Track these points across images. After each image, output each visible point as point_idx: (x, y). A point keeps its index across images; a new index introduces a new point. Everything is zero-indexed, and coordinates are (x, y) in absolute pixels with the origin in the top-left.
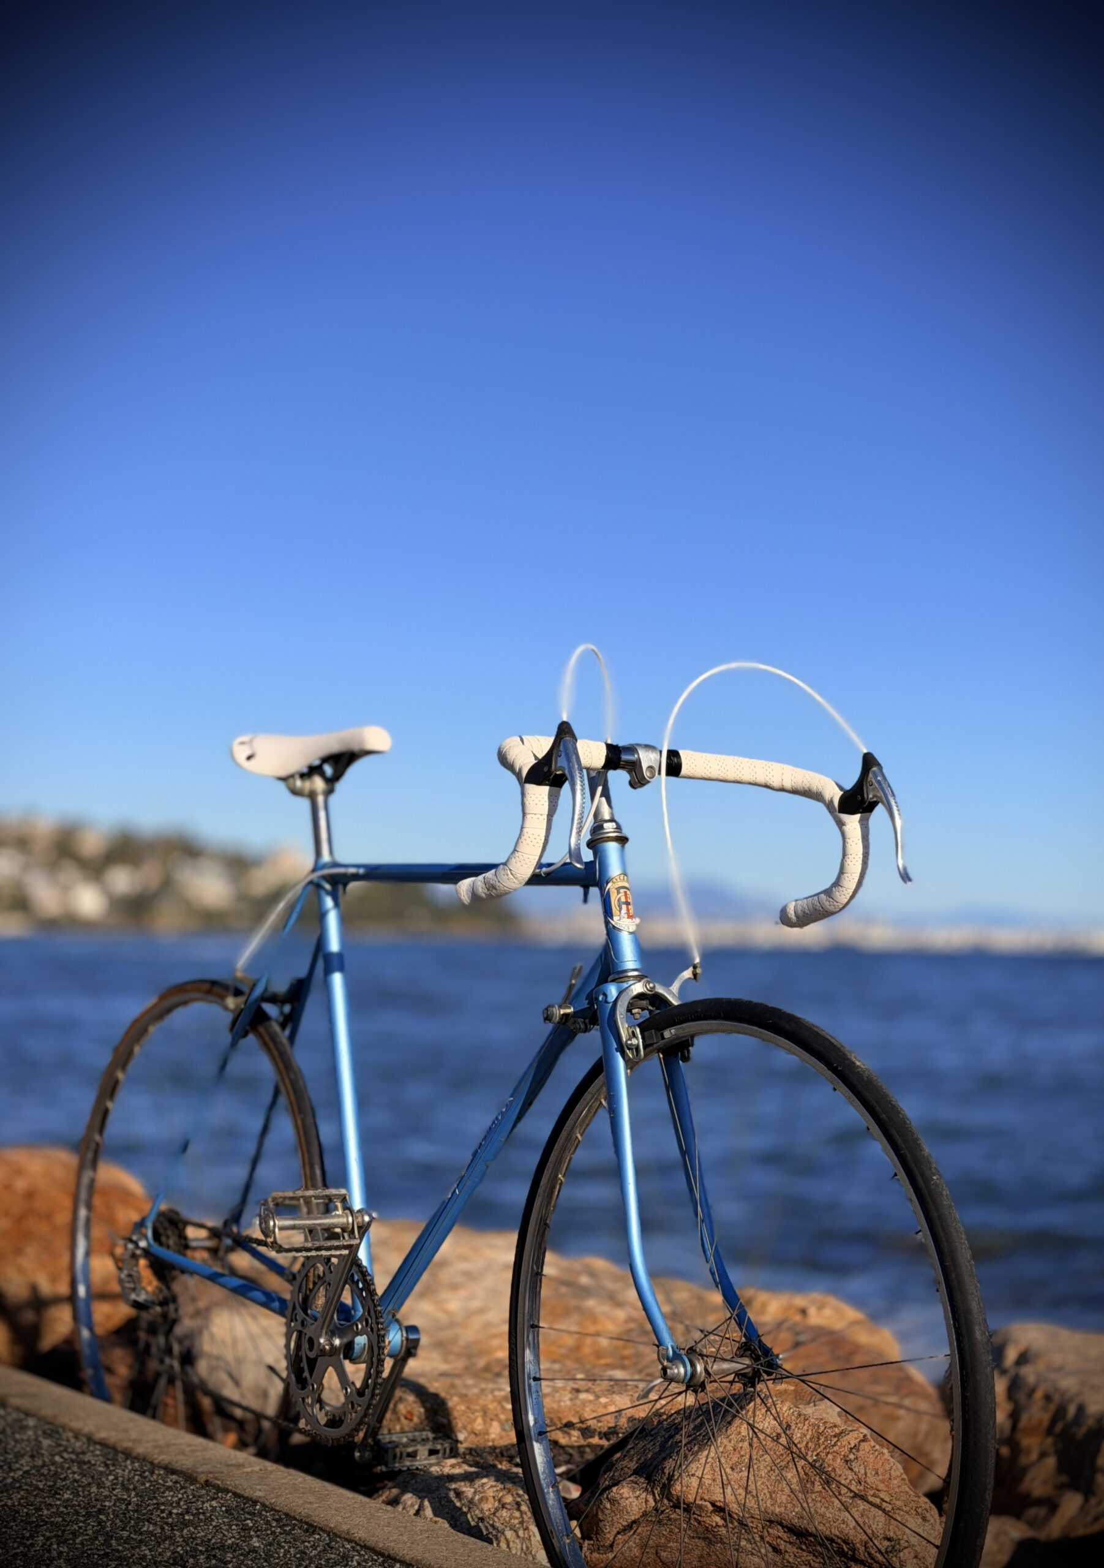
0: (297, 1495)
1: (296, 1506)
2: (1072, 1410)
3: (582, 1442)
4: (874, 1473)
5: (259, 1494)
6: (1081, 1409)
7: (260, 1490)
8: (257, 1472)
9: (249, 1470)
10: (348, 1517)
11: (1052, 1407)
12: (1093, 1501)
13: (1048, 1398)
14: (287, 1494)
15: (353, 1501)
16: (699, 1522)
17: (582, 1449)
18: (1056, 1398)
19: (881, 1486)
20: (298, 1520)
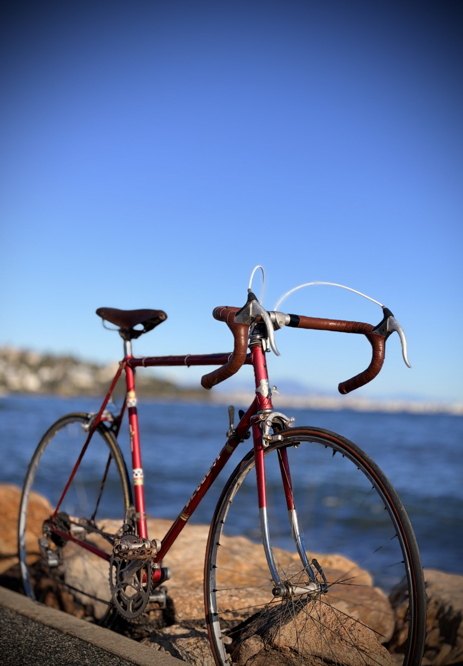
0: (107, 640)
1: (106, 645)
2: (447, 609)
3: (233, 619)
4: (362, 636)
5: (90, 639)
6: (451, 608)
7: (90, 637)
8: (90, 629)
9: (86, 628)
10: (129, 651)
11: (438, 607)
12: (456, 649)
13: (436, 603)
14: (102, 639)
15: (131, 643)
16: (284, 656)
17: (233, 622)
18: (440, 603)
19: (365, 642)
20: (106, 651)
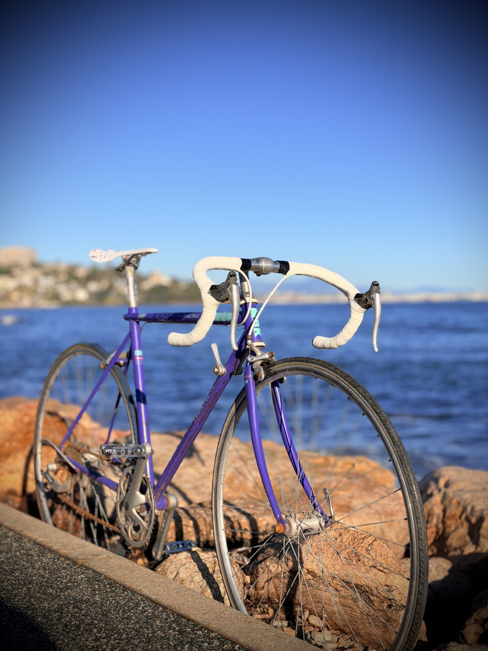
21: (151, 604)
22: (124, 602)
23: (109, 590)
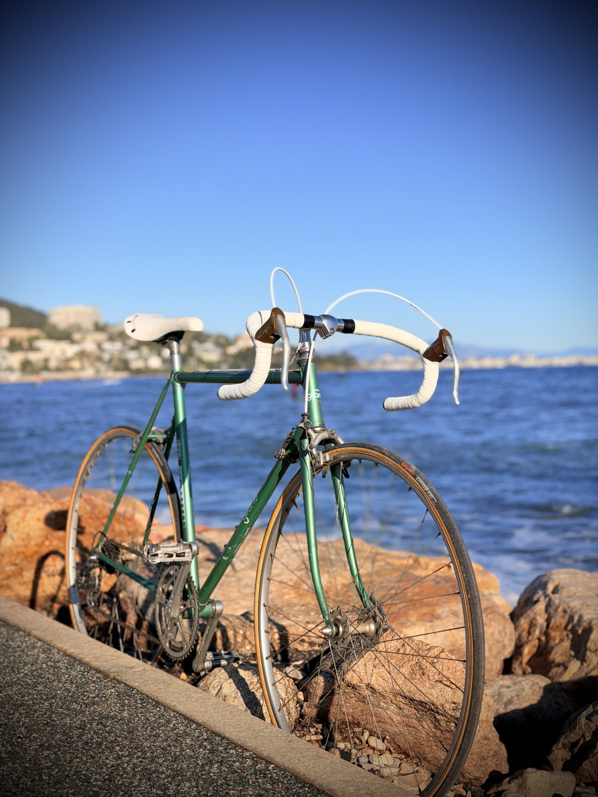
2: (576, 618)
3: (310, 649)
4: (447, 669)
6: (581, 617)
11: (567, 616)
13: (565, 611)
16: (360, 694)
17: (310, 652)
18: (569, 611)
21: (184, 721)
22: (154, 719)
23: (140, 706)
